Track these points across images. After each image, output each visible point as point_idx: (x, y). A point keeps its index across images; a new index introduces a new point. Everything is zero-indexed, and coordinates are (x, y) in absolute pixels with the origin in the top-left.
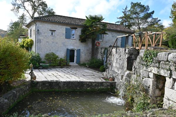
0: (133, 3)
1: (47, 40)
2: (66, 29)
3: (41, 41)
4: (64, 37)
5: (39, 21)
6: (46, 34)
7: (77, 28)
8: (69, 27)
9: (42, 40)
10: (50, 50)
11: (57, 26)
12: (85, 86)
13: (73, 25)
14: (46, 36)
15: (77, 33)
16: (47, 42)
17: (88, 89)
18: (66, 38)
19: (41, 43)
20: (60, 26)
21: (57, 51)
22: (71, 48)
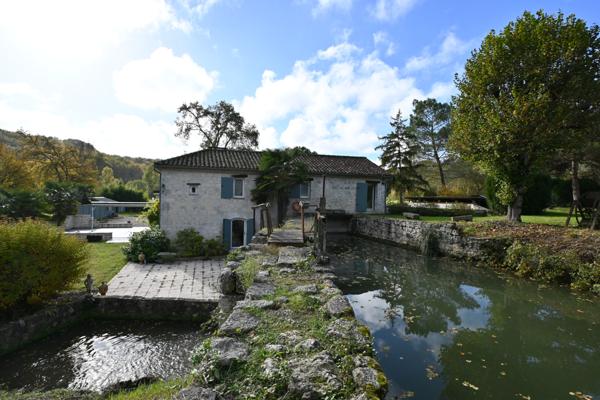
0: (417, 101)
1: (183, 204)
2: (223, 179)
3: (171, 205)
4: (218, 195)
5: (166, 168)
6: (179, 192)
7: (246, 176)
8: (228, 176)
9: (173, 204)
10: (189, 223)
11: (203, 175)
12: (189, 309)
13: (238, 169)
14: (180, 196)
15: (249, 184)
16: (183, 207)
17: (195, 315)
18: (222, 197)
19: (170, 211)
20: (211, 175)
21: (204, 224)
22: (233, 216)
